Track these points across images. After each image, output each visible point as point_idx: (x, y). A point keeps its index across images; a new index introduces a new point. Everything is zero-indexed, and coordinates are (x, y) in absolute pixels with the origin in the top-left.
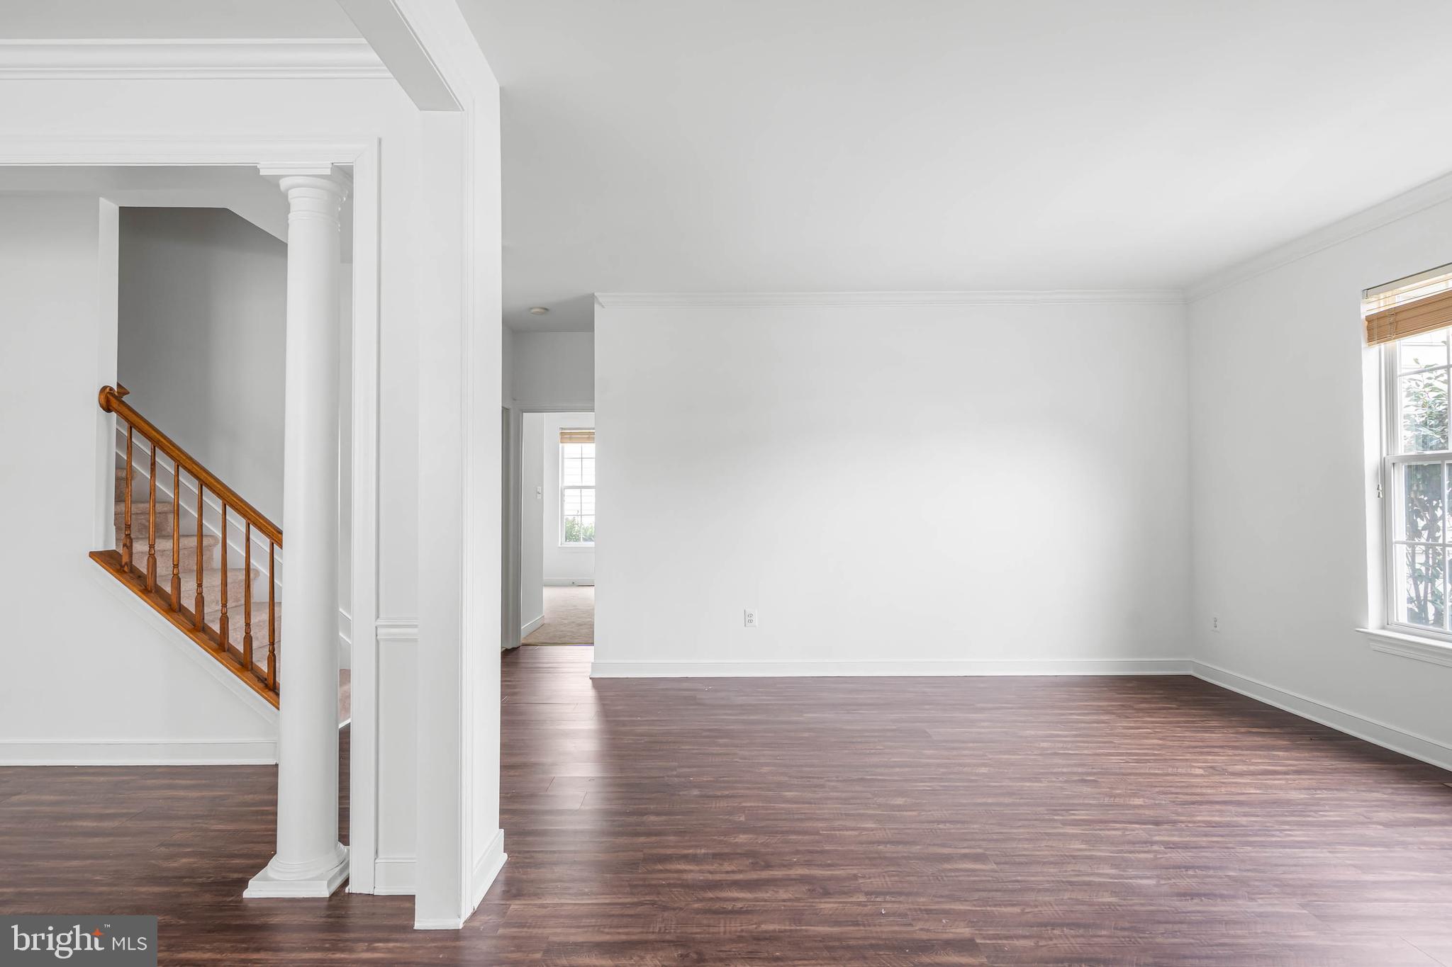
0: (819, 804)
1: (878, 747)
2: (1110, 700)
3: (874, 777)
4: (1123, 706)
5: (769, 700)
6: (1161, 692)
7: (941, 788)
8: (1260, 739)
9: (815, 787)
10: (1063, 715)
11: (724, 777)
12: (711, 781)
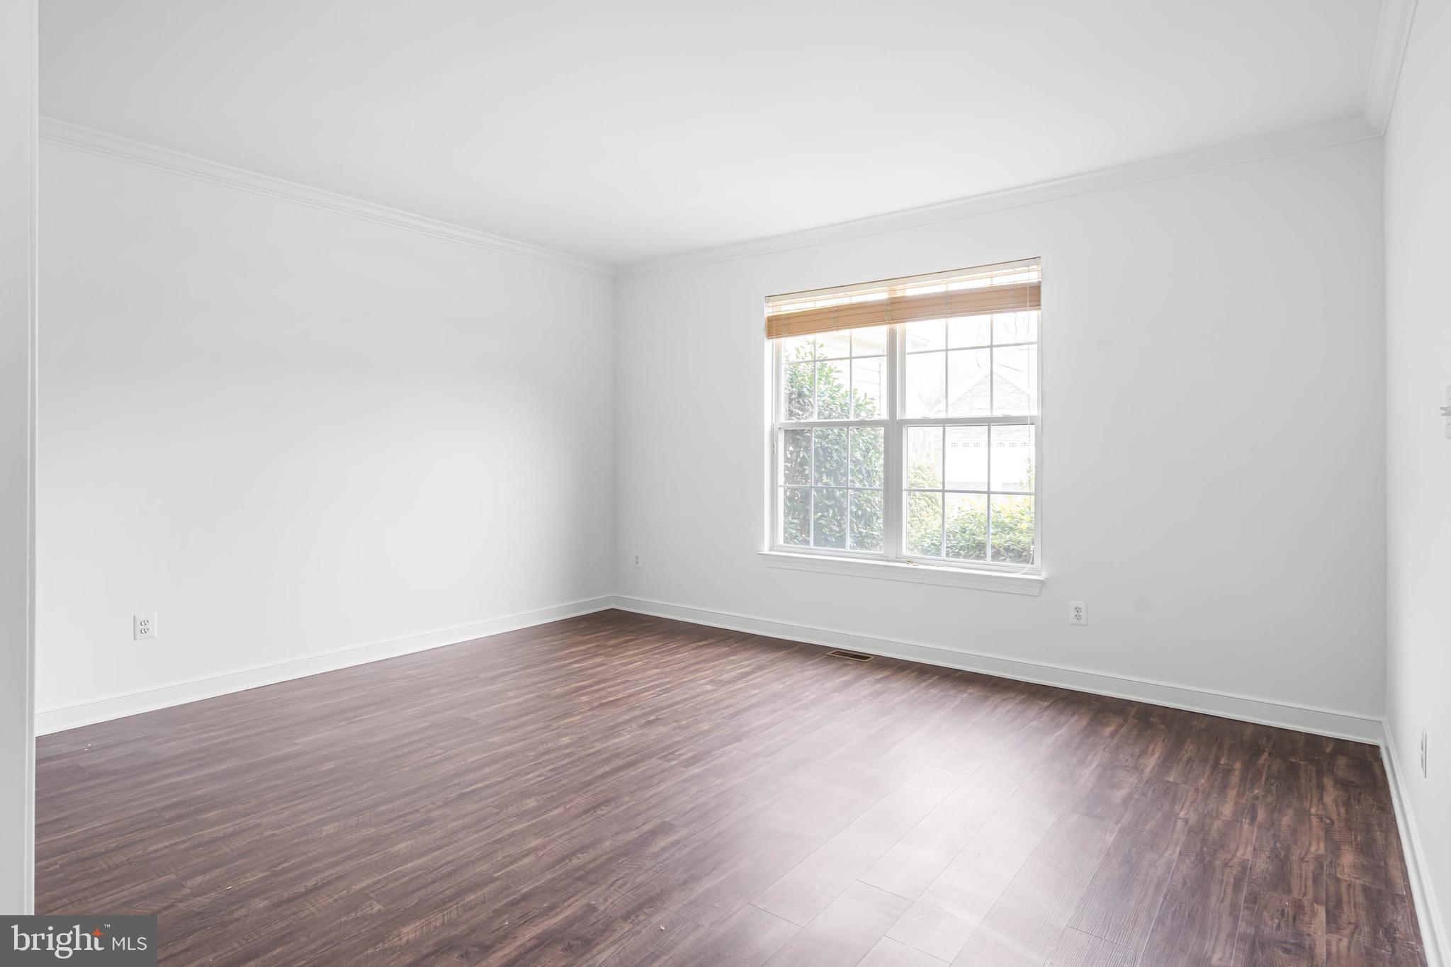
0: (451, 843)
1: (437, 752)
2: (584, 643)
3: (474, 787)
4: (598, 646)
5: (220, 736)
6: (610, 627)
7: (552, 773)
8: (710, 650)
9: (421, 826)
10: (564, 666)
11: (281, 863)
12: (265, 878)
